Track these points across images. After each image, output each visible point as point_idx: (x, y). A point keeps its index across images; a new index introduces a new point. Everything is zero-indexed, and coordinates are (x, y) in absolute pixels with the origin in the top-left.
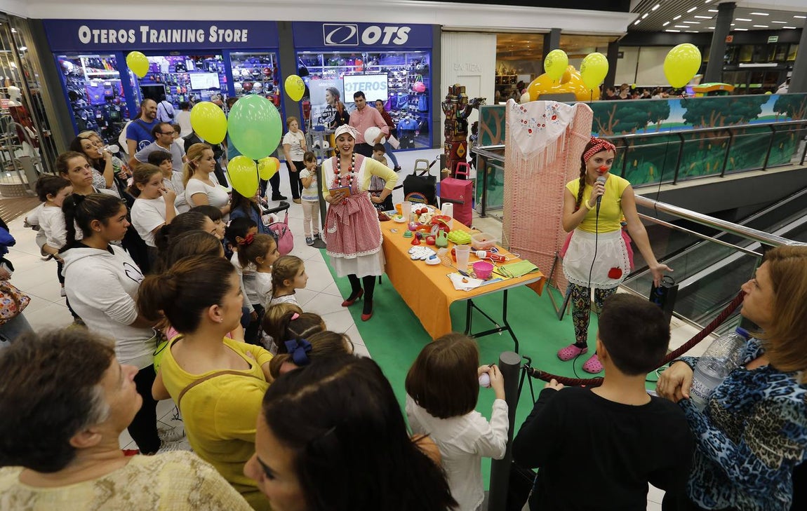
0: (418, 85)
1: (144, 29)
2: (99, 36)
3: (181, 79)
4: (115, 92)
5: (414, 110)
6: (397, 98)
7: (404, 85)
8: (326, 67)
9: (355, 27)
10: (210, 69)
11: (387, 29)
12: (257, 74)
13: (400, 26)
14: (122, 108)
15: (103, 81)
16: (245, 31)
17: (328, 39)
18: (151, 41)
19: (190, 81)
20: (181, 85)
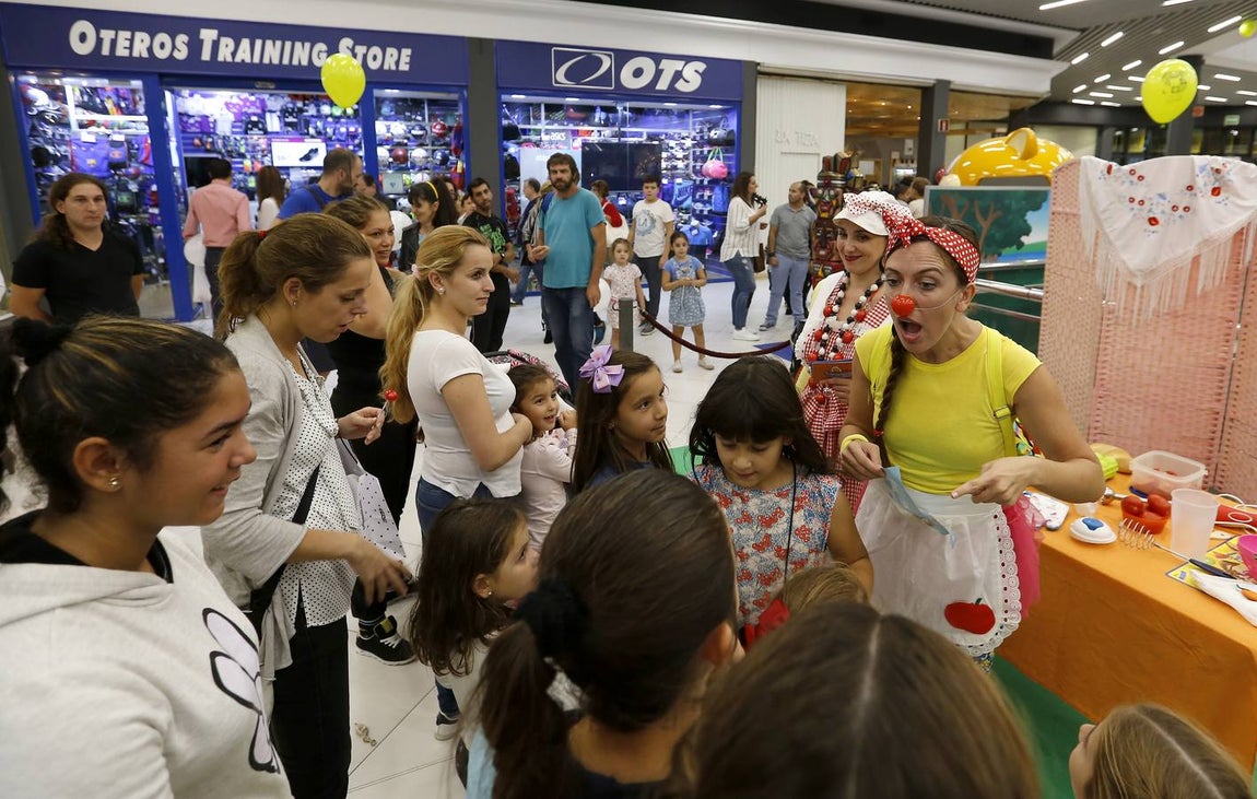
0: (714, 166)
1: (208, 35)
2: (114, 43)
3: (254, 146)
4: (130, 156)
5: (702, 211)
6: (673, 188)
7: (687, 166)
8: (548, 127)
9: (610, 56)
10: (312, 131)
11: (664, 64)
12: (420, 133)
13: (688, 59)
14: (144, 187)
15: (108, 132)
16: (406, 52)
17: (560, 76)
18: (221, 58)
19: (271, 152)
20: (253, 157)
